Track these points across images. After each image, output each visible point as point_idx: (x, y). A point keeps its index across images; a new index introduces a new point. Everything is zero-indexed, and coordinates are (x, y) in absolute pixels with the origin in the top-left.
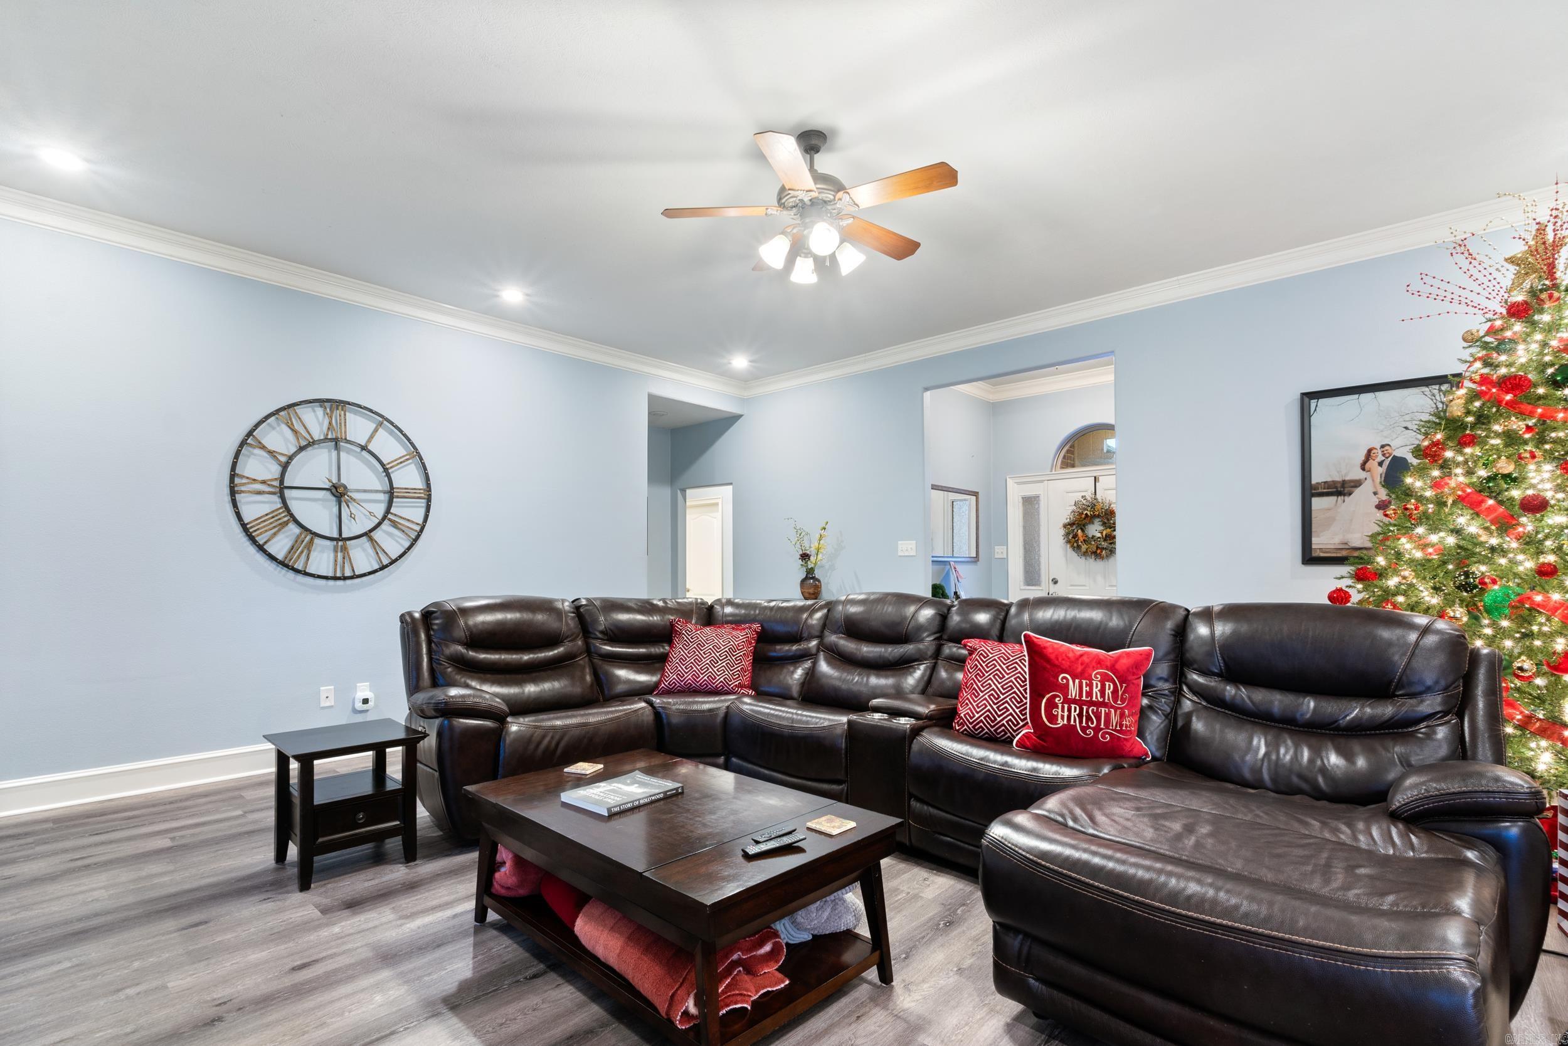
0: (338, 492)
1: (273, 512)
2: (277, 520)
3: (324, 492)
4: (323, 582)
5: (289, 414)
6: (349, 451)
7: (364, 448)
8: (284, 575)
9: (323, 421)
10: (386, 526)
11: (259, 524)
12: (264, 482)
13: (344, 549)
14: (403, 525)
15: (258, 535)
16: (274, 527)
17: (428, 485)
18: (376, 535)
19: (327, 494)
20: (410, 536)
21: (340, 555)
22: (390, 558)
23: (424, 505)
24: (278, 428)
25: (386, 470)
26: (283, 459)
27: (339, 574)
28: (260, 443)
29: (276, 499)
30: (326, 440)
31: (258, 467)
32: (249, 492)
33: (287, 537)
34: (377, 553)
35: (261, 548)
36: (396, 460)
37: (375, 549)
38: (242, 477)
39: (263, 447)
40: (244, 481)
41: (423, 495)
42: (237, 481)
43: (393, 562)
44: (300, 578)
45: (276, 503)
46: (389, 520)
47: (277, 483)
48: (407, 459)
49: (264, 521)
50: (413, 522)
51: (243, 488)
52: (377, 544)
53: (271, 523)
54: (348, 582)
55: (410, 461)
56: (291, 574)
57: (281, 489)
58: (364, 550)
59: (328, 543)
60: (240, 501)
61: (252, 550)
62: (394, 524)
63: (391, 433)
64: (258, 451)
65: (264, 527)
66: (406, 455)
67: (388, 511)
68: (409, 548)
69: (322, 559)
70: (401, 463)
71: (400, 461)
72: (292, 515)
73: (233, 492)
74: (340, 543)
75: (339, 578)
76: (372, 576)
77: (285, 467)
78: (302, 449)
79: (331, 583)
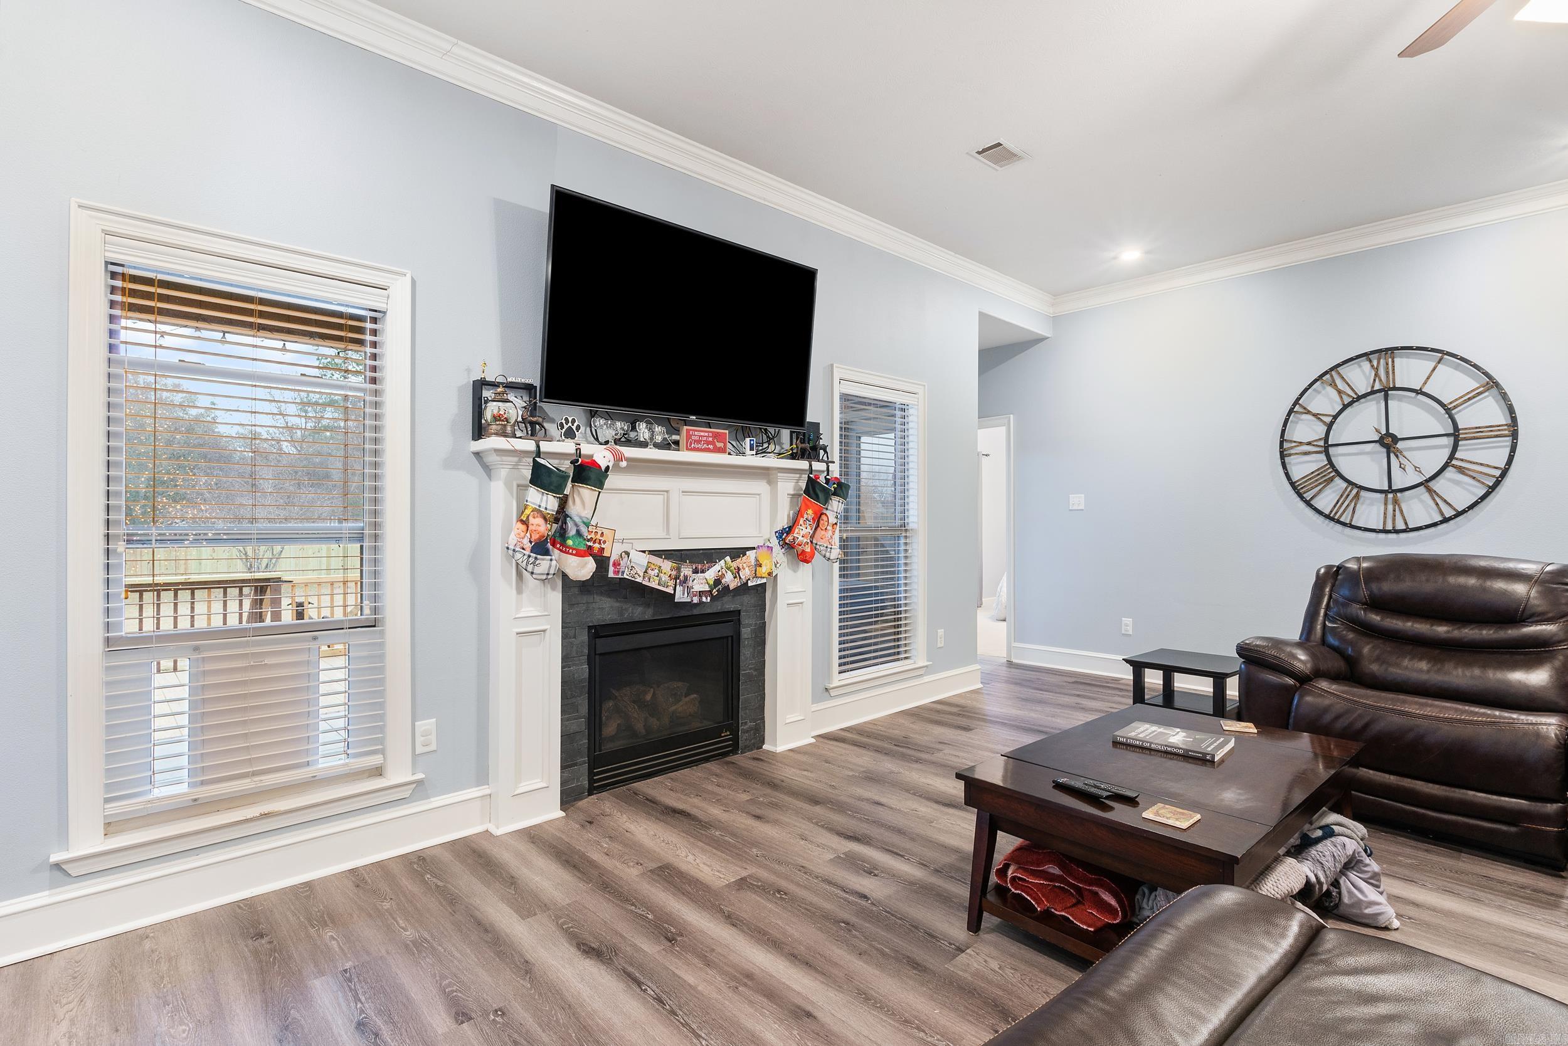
0: (1388, 442)
1: (1318, 469)
2: (1322, 477)
3: (1373, 444)
4: (1373, 535)
5: (1332, 376)
6: (1400, 399)
7: (1419, 392)
8: (1332, 528)
9: (1370, 373)
10: (1450, 473)
11: (1306, 482)
12: (1309, 444)
13: (1396, 502)
14: (1474, 471)
15: (1305, 493)
16: (1320, 484)
17: (1514, 419)
18: (1435, 485)
19: (1377, 446)
20: (1483, 483)
21: (1390, 507)
22: (1455, 509)
23: (1509, 444)
24: (1323, 392)
25: (1448, 411)
26: (1328, 420)
27: (1389, 527)
28: (1305, 408)
29: (1323, 457)
30: (1373, 392)
31: (1306, 430)
32: (1296, 454)
33: (1334, 492)
34: (1437, 504)
35: (1308, 503)
36: (1461, 397)
37: (1434, 500)
38: (1291, 441)
39: (1309, 412)
40: (1294, 444)
41: (1507, 432)
42: (1286, 445)
43: (1459, 514)
44: (1348, 530)
45: (1323, 461)
46: (1453, 466)
47: (1322, 443)
48: (1481, 393)
49: (1310, 479)
50: (1488, 466)
51: (1292, 451)
52: (1438, 495)
53: (1317, 480)
54: (1403, 535)
55: (1486, 394)
56: (1339, 527)
57: (1326, 448)
58: (1422, 501)
59: (1378, 495)
60: (1290, 463)
61: (1302, 505)
62: (1461, 470)
63: (1457, 367)
64: (1304, 417)
65: (1310, 484)
66: (1478, 388)
67: (1452, 457)
68: (1483, 498)
69: (1370, 512)
70: (1469, 399)
71: (1470, 398)
72: (1337, 471)
73: (1283, 456)
74: (1390, 496)
75: (1389, 532)
76: (1432, 530)
77: (1330, 426)
78: (1345, 407)
79: (1382, 536)
